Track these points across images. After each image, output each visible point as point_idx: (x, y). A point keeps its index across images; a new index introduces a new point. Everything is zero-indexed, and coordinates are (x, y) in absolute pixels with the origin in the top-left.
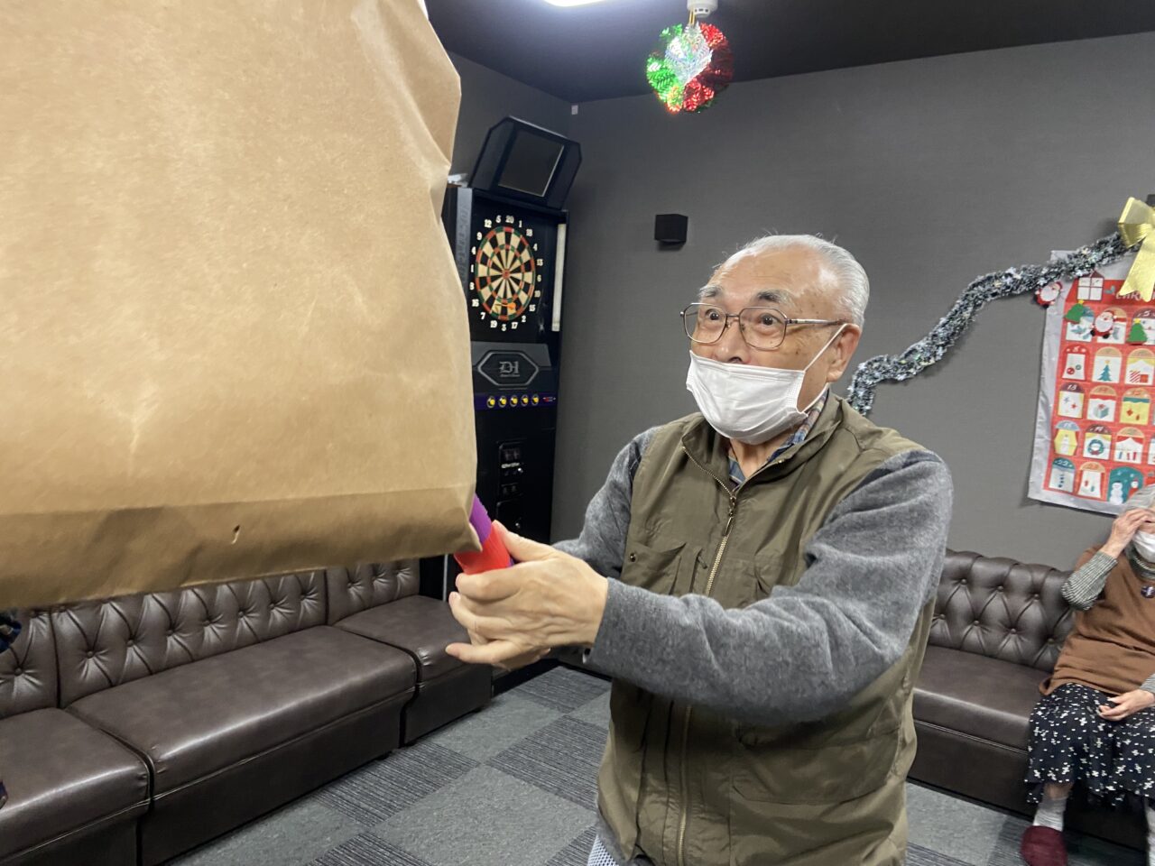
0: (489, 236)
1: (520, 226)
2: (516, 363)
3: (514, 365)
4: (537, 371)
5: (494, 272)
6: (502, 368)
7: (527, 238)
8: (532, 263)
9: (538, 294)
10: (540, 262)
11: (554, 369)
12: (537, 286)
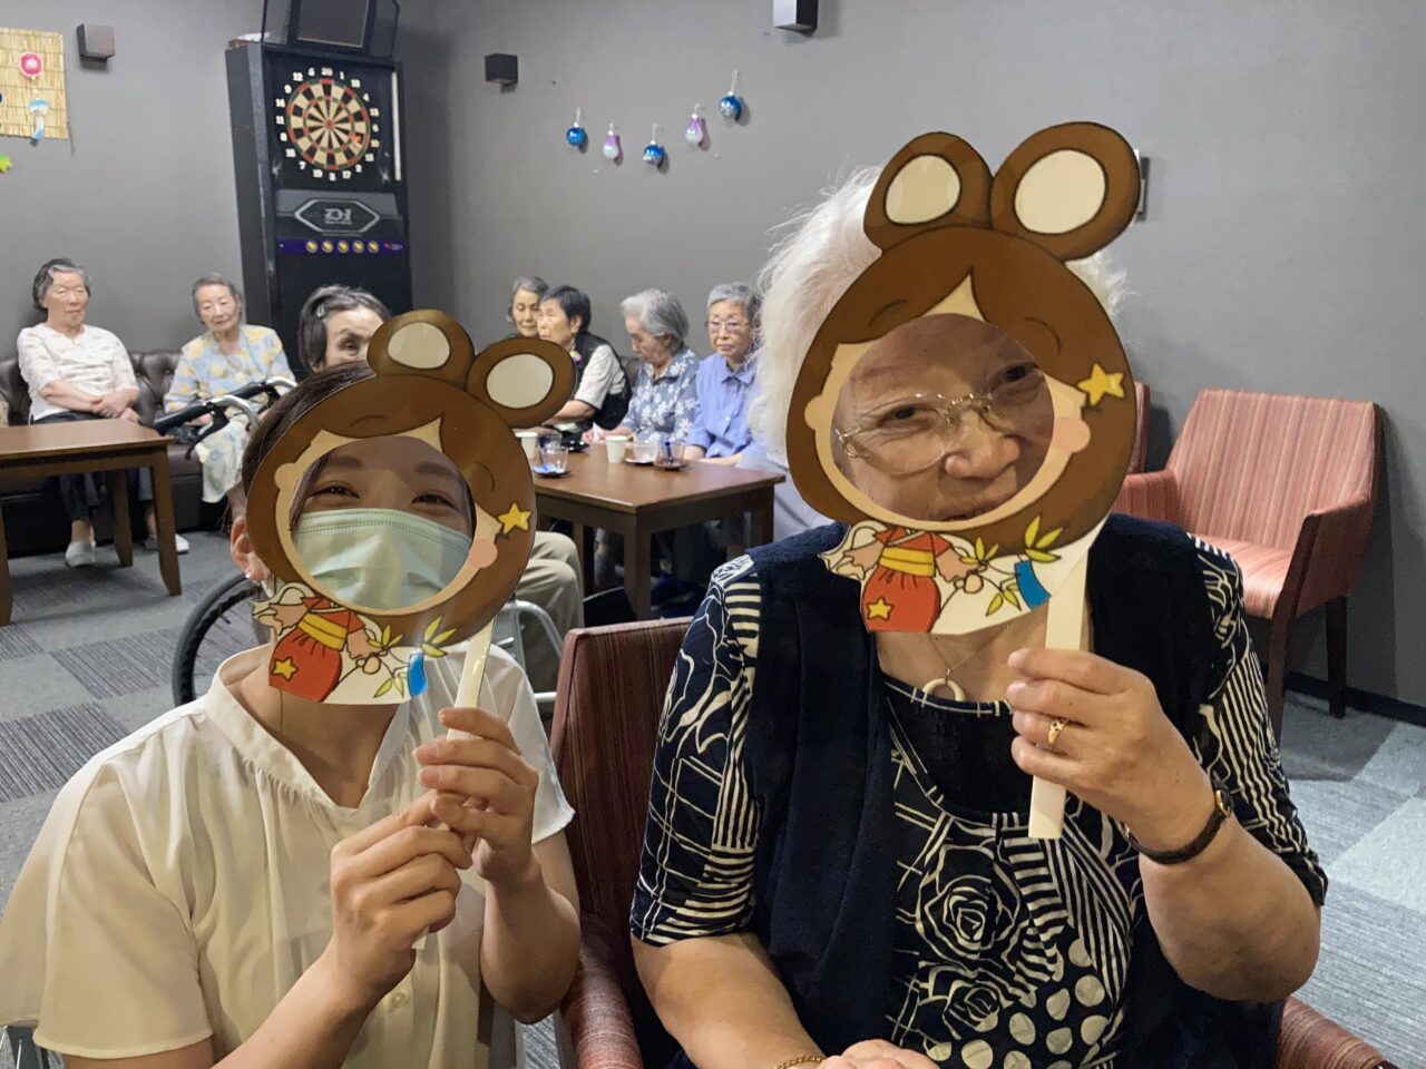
0: (302, 89)
1: (342, 76)
2: (348, 212)
3: (344, 212)
4: (377, 218)
5: (311, 123)
6: (328, 216)
7: (355, 90)
8: (365, 113)
9: (375, 144)
10: (375, 112)
11: (401, 218)
12: (374, 136)
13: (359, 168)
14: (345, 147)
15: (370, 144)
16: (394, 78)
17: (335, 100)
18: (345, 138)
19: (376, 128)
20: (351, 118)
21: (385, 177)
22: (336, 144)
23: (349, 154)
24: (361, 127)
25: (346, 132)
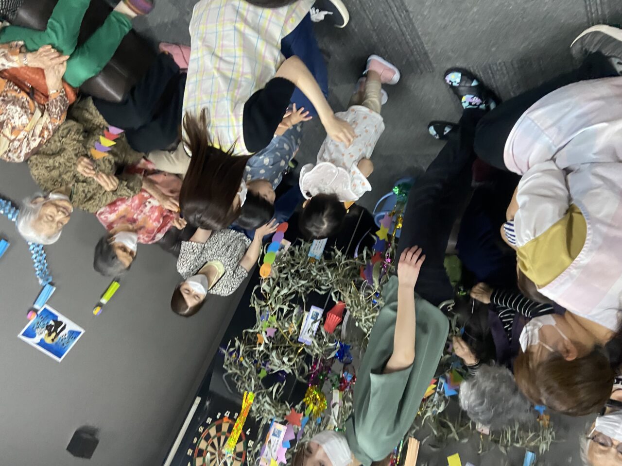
4: (224, 376)
8: (196, 454)
9: (201, 429)
10: (190, 452)
12: (199, 435)
13: (218, 417)
14: (219, 434)
15: (204, 431)
18: (215, 441)
19: (195, 440)
20: (205, 453)
21: (207, 403)
22: (223, 438)
23: (219, 429)
24: (203, 445)
25: (213, 445)
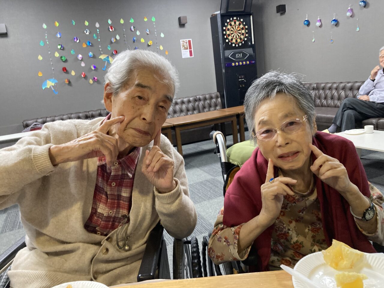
0: (229, 23)
1: (238, 19)
2: (241, 54)
3: (240, 54)
4: (248, 55)
5: (231, 32)
6: (237, 56)
7: (241, 22)
8: (244, 27)
10: (247, 27)
11: (254, 54)
13: (243, 42)
14: (240, 37)
15: (246, 35)
16: (251, 17)
17: (237, 25)
18: (239, 35)
19: (247, 31)
20: (241, 29)
21: (250, 44)
22: (237, 37)
23: (241, 39)
24: (243, 31)
25: (240, 33)
